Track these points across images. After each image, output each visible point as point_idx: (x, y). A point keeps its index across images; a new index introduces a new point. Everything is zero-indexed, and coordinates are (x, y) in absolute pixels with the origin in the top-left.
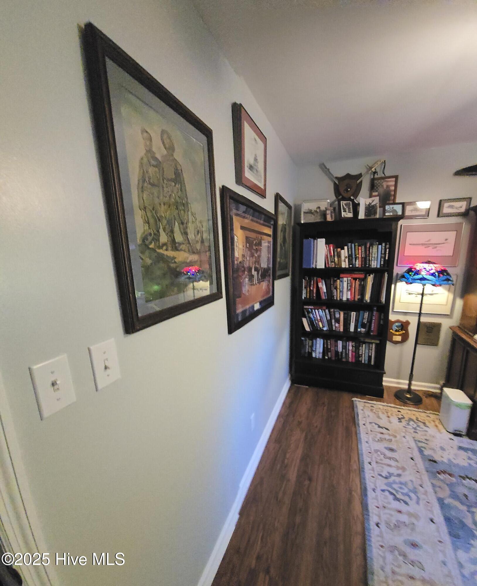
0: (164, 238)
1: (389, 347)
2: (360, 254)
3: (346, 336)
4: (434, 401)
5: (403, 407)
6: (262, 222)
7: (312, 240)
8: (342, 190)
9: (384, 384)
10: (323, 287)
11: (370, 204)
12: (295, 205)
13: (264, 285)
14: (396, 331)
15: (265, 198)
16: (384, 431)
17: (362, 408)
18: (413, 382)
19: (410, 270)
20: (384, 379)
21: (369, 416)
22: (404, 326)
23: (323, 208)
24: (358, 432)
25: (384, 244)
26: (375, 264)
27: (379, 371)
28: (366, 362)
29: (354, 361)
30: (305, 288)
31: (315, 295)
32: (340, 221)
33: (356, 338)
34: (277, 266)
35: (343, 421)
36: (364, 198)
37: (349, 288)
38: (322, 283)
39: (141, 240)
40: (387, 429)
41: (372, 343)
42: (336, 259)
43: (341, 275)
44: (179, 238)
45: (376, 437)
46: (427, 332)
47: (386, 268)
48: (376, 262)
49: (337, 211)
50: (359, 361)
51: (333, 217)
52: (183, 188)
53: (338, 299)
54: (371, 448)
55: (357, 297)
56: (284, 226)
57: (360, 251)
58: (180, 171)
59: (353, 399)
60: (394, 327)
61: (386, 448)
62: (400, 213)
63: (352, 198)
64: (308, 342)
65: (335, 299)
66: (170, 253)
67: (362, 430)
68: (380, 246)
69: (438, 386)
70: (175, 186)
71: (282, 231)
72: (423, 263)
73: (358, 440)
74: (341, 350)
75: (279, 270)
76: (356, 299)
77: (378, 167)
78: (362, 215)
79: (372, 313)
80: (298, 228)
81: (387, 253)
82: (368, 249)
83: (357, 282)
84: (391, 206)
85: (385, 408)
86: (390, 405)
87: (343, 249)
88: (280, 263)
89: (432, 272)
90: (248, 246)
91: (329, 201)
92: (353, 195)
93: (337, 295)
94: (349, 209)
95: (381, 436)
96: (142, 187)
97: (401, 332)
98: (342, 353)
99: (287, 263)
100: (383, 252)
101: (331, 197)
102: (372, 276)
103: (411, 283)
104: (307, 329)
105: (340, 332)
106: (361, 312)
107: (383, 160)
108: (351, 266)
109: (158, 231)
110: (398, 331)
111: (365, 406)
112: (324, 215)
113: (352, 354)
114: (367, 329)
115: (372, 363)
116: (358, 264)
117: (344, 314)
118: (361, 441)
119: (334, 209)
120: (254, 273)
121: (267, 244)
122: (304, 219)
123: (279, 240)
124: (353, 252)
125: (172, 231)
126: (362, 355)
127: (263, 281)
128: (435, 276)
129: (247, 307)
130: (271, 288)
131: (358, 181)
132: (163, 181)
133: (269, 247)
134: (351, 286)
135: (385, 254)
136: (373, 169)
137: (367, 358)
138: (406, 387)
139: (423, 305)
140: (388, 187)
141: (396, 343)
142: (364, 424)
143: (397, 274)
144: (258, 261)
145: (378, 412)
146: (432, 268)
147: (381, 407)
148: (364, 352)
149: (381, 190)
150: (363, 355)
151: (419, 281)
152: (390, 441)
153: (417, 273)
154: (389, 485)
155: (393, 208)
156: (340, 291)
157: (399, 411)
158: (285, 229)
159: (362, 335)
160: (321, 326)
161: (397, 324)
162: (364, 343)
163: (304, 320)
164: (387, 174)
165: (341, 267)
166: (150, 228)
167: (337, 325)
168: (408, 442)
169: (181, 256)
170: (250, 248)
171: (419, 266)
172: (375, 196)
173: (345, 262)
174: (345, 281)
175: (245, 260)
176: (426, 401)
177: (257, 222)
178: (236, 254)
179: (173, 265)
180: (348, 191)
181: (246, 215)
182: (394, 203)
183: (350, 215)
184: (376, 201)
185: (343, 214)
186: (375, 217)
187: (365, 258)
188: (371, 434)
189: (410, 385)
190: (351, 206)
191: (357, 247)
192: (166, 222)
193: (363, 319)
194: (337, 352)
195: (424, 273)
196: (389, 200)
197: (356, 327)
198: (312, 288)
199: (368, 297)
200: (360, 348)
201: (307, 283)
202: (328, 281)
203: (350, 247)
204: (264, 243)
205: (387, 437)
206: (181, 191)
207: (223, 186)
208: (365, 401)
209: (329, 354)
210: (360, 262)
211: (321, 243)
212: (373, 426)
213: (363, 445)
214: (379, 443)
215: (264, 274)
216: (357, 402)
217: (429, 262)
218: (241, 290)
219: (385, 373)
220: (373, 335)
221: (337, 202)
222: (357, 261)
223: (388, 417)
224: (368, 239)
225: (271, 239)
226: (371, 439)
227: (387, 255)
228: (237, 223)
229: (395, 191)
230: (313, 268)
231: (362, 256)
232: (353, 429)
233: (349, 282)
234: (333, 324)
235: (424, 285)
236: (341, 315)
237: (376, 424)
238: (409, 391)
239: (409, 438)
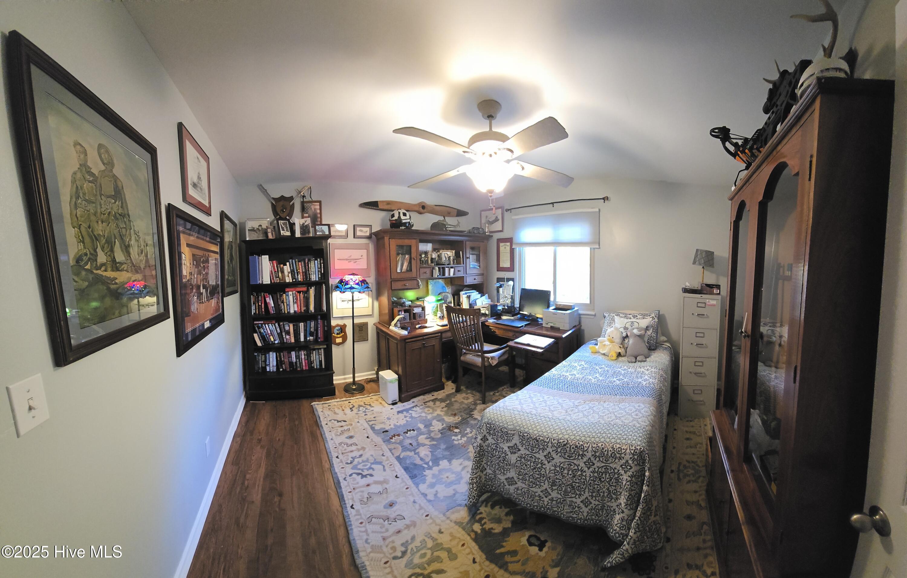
0: (102, 258)
1: (334, 348)
2: (301, 269)
3: (298, 346)
4: (373, 384)
5: (352, 398)
6: (208, 239)
7: (257, 256)
8: (278, 210)
9: (334, 382)
10: (270, 301)
11: (303, 224)
12: (240, 223)
13: (213, 302)
14: (337, 334)
15: (211, 216)
16: (343, 424)
17: (321, 410)
18: (356, 375)
19: (341, 281)
20: (334, 378)
21: (329, 415)
22: (342, 329)
23: (264, 227)
24: (323, 433)
25: (319, 260)
26: (314, 277)
27: (330, 372)
28: (318, 367)
29: (307, 368)
30: (253, 304)
31: (263, 310)
32: (281, 239)
33: (307, 347)
34: (226, 283)
35: (307, 427)
36: (298, 218)
37: (295, 301)
38: (269, 297)
39: (75, 261)
40: (345, 421)
41: (321, 349)
42: (280, 275)
43: (287, 290)
44: (120, 256)
45: (338, 432)
46: (359, 331)
47: (323, 281)
48: (315, 275)
49: (276, 229)
50: (312, 367)
51: (274, 235)
52: (124, 205)
53: (286, 312)
54: (335, 444)
55: (303, 309)
56: (230, 243)
57: (300, 266)
58: (121, 188)
59: (312, 404)
60: (336, 331)
61: (347, 438)
62: (327, 233)
63: (288, 218)
64: (261, 358)
65: (283, 312)
66: (110, 274)
67: (326, 429)
68: (316, 261)
69: (374, 372)
70: (115, 202)
71: (228, 248)
72: (349, 275)
73: (324, 439)
74: (295, 360)
75: (227, 287)
76: (303, 311)
77: (305, 192)
78: (298, 234)
79: (318, 322)
80: (244, 245)
81: (322, 267)
82: (307, 264)
83: (301, 294)
84: (320, 227)
85: (339, 403)
86: (342, 399)
87: (286, 265)
88: (228, 279)
89: (357, 282)
90: (195, 264)
91: (268, 220)
92: (288, 216)
93: (284, 309)
94: (287, 228)
95: (342, 429)
96: (75, 203)
97: (341, 335)
98: (296, 362)
99: (235, 281)
100: (319, 266)
101: (271, 217)
102: (313, 288)
103: (344, 292)
104: (259, 344)
105: (291, 343)
106: (308, 322)
107: (309, 187)
108: (294, 280)
109: (95, 250)
110: (339, 334)
111: (323, 407)
112: (266, 233)
113: (305, 363)
114: (315, 337)
115: (323, 367)
116: (300, 278)
117: (294, 325)
118: (327, 440)
119: (274, 227)
120: (202, 290)
121: (214, 261)
122: (249, 236)
123: (227, 258)
124: (295, 267)
125: (112, 250)
126: (313, 361)
127: (212, 299)
128: (359, 285)
129: (197, 325)
130: (220, 304)
131: (291, 203)
132: (101, 197)
133: (216, 264)
134: (297, 299)
135: (321, 268)
136: (302, 193)
137: (318, 364)
138: (352, 380)
139: (354, 309)
140: (315, 209)
141: (339, 344)
142: (326, 424)
143: (332, 285)
144: (206, 279)
145: (334, 408)
146: (358, 278)
147: (335, 403)
148: (315, 359)
149: (310, 212)
150: (315, 361)
151: (349, 290)
152: (349, 430)
153: (347, 283)
154: (355, 467)
155: (321, 228)
156: (287, 305)
157: (349, 402)
158: (232, 246)
159: (312, 342)
160: (272, 340)
161: (337, 328)
162: (314, 349)
163: (255, 335)
164: (314, 199)
165: (285, 282)
166: (85, 248)
167: (288, 337)
168: (362, 425)
169: (122, 277)
170: (197, 266)
171: (347, 278)
172: (306, 217)
173: (289, 277)
174: (291, 295)
175: (193, 278)
176: (367, 386)
177: (203, 239)
178: (184, 273)
179: (112, 287)
180: (284, 212)
181: (192, 233)
182: (321, 224)
183: (288, 234)
184: (308, 221)
185: (282, 232)
186: (310, 236)
187: (306, 272)
188: (333, 431)
189: (354, 377)
190: (288, 226)
191: (297, 262)
192: (104, 241)
193: (311, 328)
194: (291, 363)
195: (352, 284)
196: (317, 222)
197: (305, 337)
198: (260, 304)
199: (312, 308)
200: (311, 355)
201: (255, 299)
202: (275, 296)
203: (291, 263)
204: (211, 260)
205: (346, 428)
206: (122, 207)
207: (169, 204)
208: (322, 402)
209: (284, 366)
210: (302, 277)
211: (265, 259)
212: (333, 423)
213: (329, 443)
214: (341, 436)
215: (213, 291)
216: (316, 406)
217: (353, 274)
218: (189, 308)
219: (334, 373)
220: (321, 341)
221: (276, 222)
222: (299, 275)
223: (343, 410)
224: (306, 255)
225: (218, 256)
226: (333, 435)
227: (322, 269)
228: (184, 240)
229: (321, 213)
230: (259, 284)
231: (302, 271)
232: (318, 432)
233: (294, 295)
234: (284, 336)
235: (353, 293)
236: (290, 327)
237: (335, 420)
238: (354, 383)
239: (362, 421)
